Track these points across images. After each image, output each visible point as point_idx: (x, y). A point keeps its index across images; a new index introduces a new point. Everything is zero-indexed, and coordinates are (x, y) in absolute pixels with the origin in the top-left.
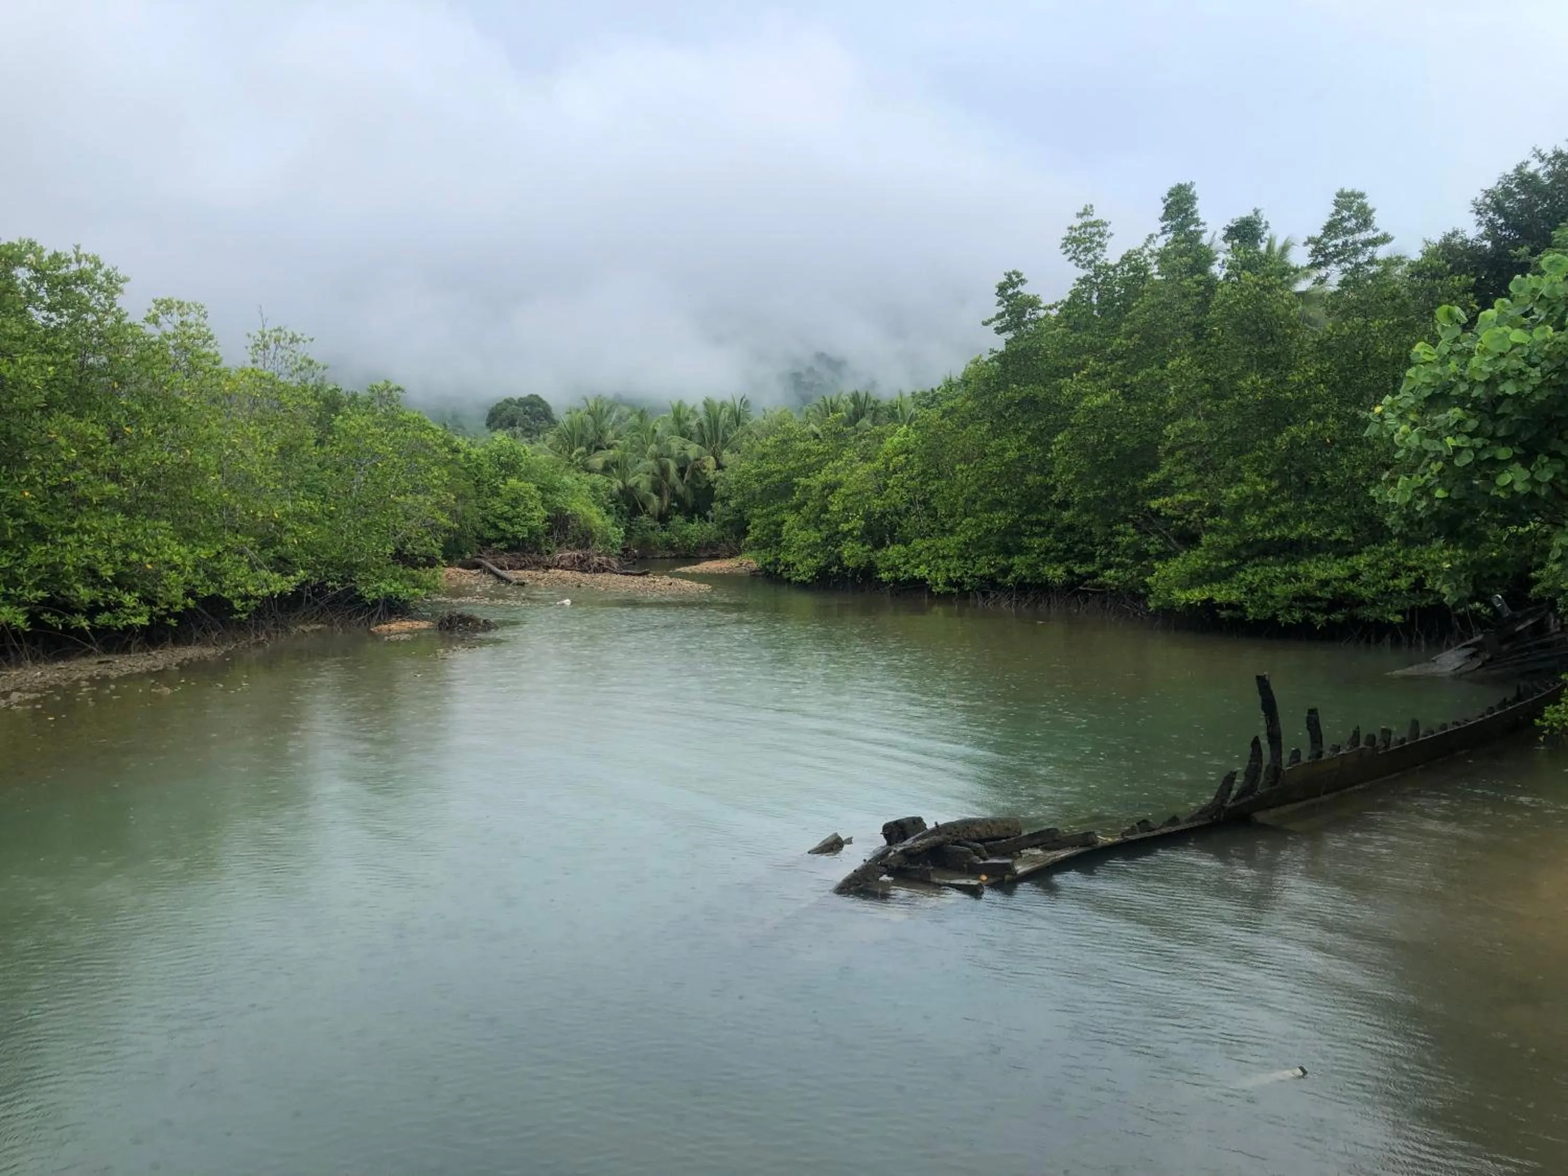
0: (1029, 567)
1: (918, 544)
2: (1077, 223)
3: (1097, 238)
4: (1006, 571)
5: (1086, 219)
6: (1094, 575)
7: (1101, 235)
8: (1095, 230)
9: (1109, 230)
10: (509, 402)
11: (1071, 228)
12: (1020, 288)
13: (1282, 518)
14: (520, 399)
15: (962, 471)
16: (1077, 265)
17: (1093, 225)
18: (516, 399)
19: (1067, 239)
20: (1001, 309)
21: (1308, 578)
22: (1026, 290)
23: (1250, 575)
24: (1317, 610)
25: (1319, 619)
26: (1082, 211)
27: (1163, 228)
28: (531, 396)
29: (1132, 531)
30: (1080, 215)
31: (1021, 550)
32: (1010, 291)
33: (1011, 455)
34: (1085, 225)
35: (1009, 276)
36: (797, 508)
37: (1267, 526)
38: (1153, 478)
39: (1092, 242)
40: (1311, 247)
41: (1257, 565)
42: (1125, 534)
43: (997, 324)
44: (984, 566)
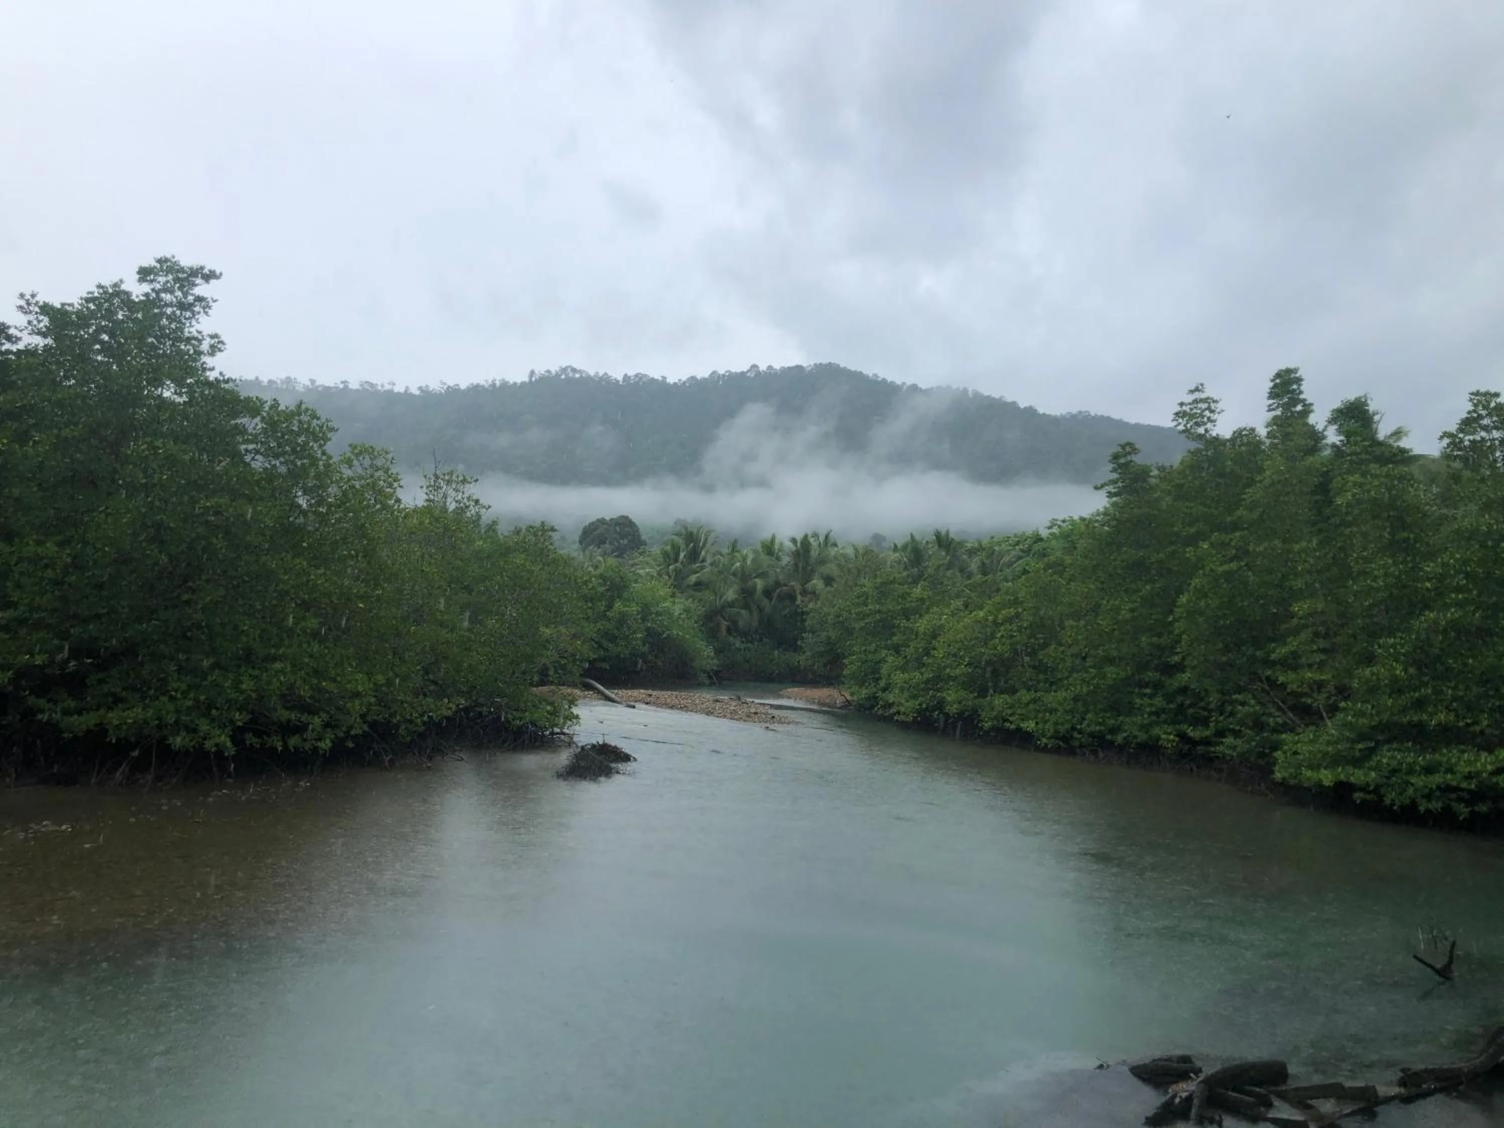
0: (1142, 727)
1: (1025, 696)
2: (1190, 398)
3: (1207, 413)
4: (1114, 730)
5: (1197, 395)
6: (1206, 742)
7: (1212, 411)
8: (1204, 406)
9: (1220, 406)
10: (602, 521)
11: (1181, 404)
12: (1134, 458)
13: (1420, 704)
14: (612, 520)
15: (1072, 627)
16: (1187, 437)
17: (1205, 400)
18: (608, 519)
19: (1177, 414)
20: (1115, 476)
21: (1450, 770)
22: (1137, 459)
23: (1386, 757)
24: (1460, 800)
25: (1463, 811)
26: (1193, 388)
27: (1269, 406)
28: (622, 517)
29: (1253, 702)
30: (1192, 392)
31: (1131, 710)
32: (1122, 461)
33: (1125, 614)
34: (1196, 401)
35: (1123, 447)
36: (897, 649)
37: (1404, 711)
38: (1280, 652)
39: (1203, 417)
40: (1446, 441)
41: (1394, 750)
42: (1243, 704)
43: (1111, 488)
44: (1091, 723)
